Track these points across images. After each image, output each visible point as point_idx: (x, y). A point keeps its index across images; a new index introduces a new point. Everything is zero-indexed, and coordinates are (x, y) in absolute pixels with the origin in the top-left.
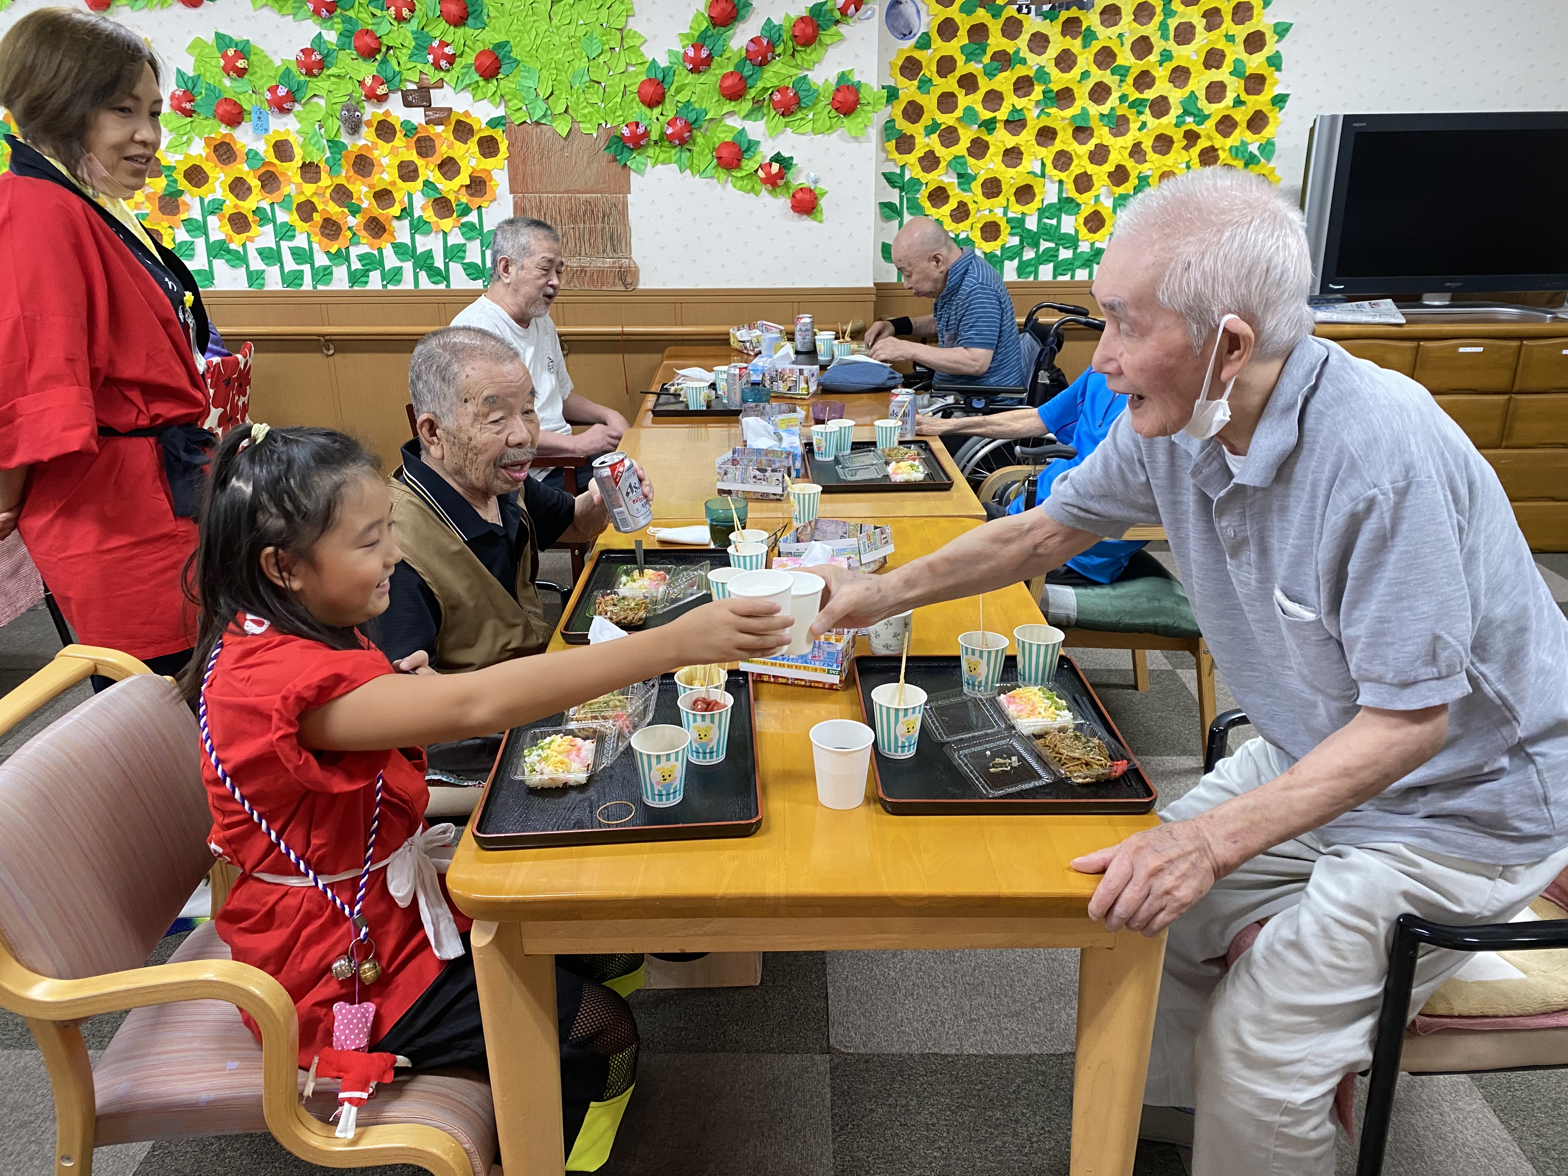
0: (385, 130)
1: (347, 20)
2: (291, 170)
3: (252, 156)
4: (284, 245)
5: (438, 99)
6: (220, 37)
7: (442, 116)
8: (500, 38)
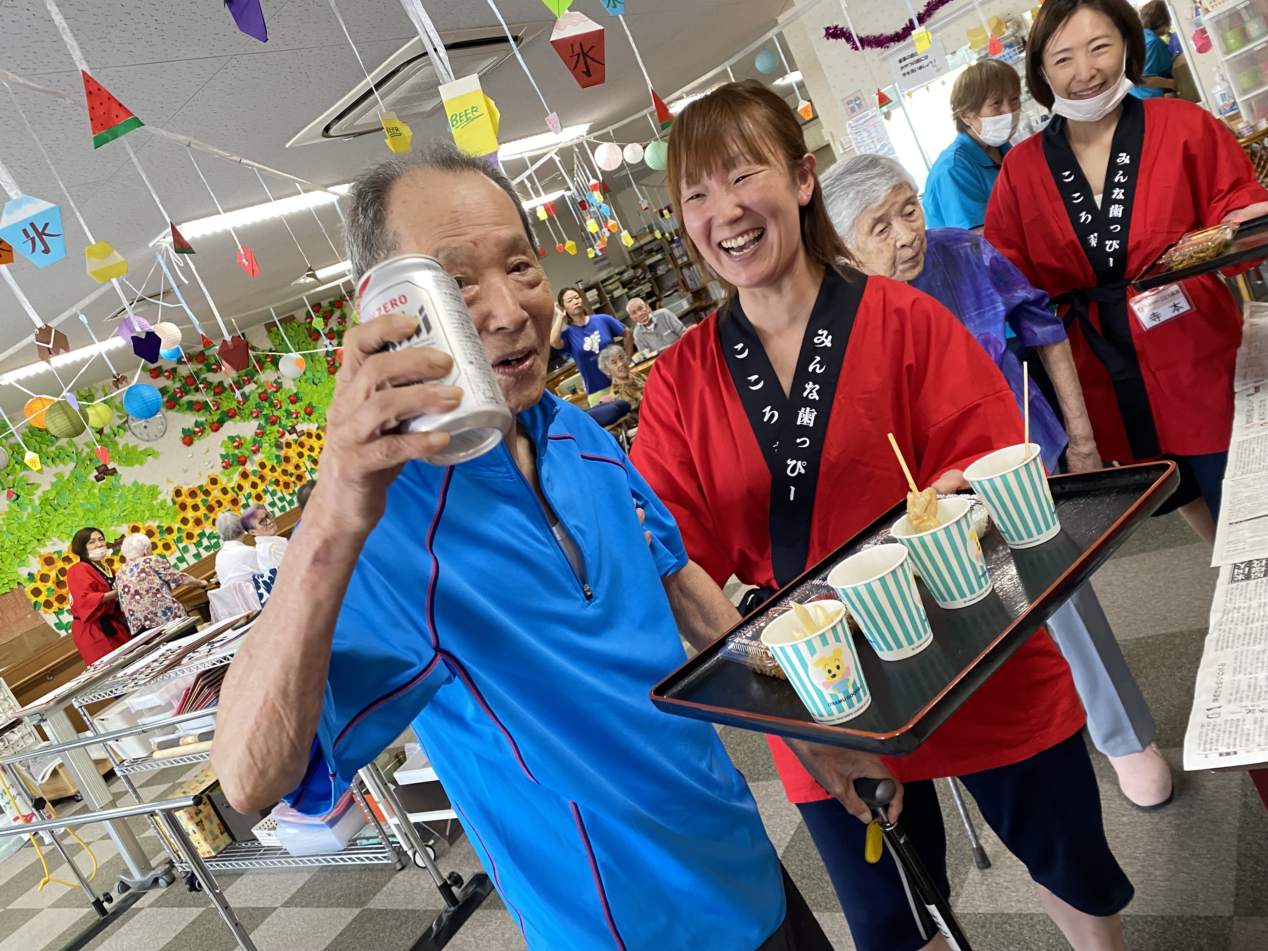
0: (288, 445)
1: (264, 415)
2: (267, 471)
3: (254, 472)
4: (276, 498)
5: (299, 428)
6: (229, 437)
7: (302, 433)
8: (307, 403)
